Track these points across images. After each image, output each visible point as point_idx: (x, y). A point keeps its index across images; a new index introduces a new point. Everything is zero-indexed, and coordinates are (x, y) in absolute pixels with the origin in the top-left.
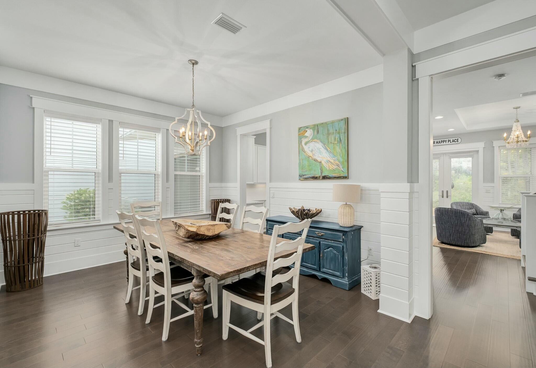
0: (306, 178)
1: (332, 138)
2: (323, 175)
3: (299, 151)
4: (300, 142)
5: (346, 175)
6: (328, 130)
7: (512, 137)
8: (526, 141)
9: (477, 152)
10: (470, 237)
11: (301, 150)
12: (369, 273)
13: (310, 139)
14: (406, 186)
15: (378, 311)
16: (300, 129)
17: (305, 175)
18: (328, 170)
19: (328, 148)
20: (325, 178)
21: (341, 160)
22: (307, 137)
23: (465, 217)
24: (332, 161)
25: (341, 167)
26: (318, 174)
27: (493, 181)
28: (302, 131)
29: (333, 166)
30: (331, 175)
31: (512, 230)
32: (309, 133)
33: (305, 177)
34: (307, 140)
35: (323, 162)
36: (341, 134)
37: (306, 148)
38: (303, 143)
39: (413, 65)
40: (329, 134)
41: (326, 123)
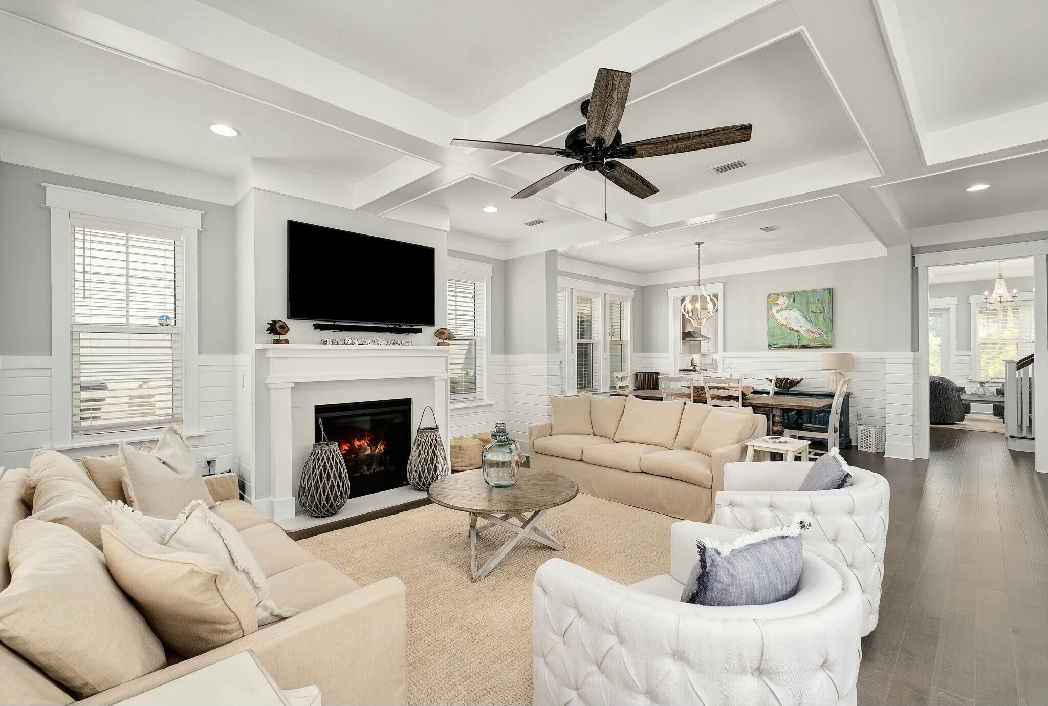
0: (778, 347)
1: (813, 307)
2: (802, 343)
3: (768, 319)
4: (770, 309)
5: (830, 344)
6: (808, 299)
7: (994, 296)
8: (1011, 301)
9: (948, 309)
10: (946, 413)
11: (771, 318)
12: (867, 431)
13: (783, 307)
14: (911, 355)
15: (884, 456)
16: (769, 295)
17: (777, 344)
18: (807, 338)
19: (808, 317)
20: (803, 347)
21: (825, 329)
22: (780, 304)
23: (940, 390)
24: (814, 330)
25: (824, 336)
26: (794, 342)
27: (969, 348)
28: (772, 298)
29: (815, 335)
30: (811, 344)
31: (995, 406)
32: (782, 300)
33: (776, 346)
34: (778, 308)
35: (801, 331)
36: (824, 304)
37: (778, 316)
38: (774, 311)
39: (913, 256)
40: (808, 303)
41: (805, 292)
